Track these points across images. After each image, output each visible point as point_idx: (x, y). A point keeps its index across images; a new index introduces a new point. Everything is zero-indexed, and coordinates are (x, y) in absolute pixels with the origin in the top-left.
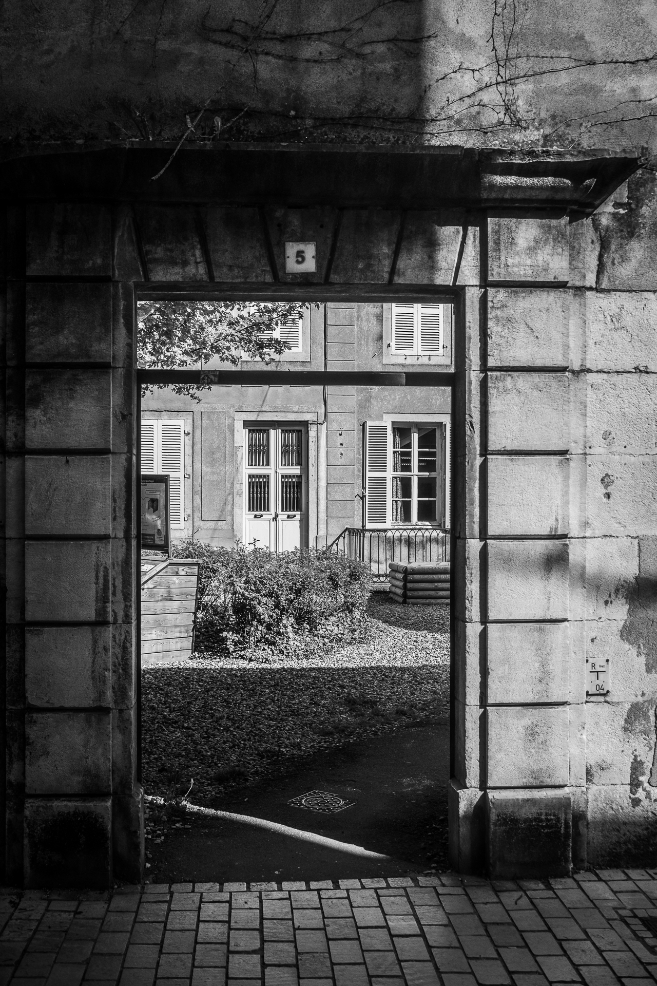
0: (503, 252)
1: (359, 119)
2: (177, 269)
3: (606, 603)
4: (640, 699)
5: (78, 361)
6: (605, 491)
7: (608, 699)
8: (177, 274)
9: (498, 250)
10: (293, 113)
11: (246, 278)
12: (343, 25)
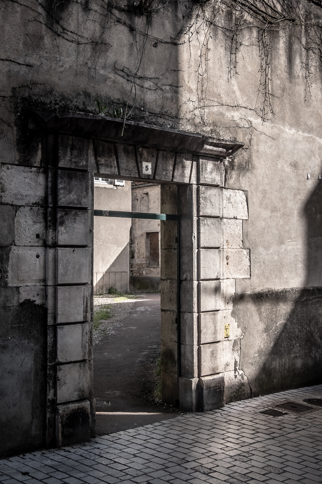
0: (204, 172)
1: (162, 115)
2: (109, 169)
3: (228, 303)
4: (236, 338)
5: (77, 206)
6: (227, 262)
7: (229, 339)
8: (109, 171)
9: (202, 172)
10: (142, 109)
11: (130, 175)
12: (157, 76)
